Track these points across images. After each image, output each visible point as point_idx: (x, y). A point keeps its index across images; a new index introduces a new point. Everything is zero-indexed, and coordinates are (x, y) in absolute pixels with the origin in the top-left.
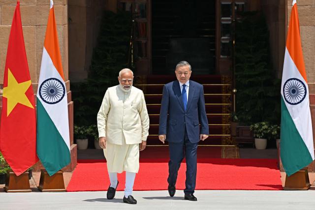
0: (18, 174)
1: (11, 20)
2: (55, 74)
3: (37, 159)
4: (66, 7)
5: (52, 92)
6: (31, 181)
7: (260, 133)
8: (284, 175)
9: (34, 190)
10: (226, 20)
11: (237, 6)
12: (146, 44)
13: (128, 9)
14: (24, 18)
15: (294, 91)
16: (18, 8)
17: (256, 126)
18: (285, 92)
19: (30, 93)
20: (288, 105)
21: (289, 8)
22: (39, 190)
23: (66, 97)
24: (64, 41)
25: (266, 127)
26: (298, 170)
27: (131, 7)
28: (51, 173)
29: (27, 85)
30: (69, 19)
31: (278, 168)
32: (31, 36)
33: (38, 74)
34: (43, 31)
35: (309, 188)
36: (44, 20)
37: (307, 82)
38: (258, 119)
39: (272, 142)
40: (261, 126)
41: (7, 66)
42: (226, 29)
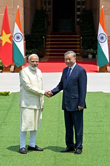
0: (6, 67)
1: (4, 12)
2: (19, 31)
3: (13, 61)
4: (23, 8)
5: (18, 38)
6: (11, 69)
7: (90, 53)
8: (98, 67)
9: (12, 72)
10: (78, 13)
11: (82, 8)
12: (51, 22)
13: (44, 9)
14: (8, 12)
15: (102, 38)
16: (6, 8)
17: (89, 50)
18: (99, 38)
19: (10, 38)
20: (100, 43)
21: (101, 9)
22: (13, 72)
23: (23, 40)
24: (22, 20)
25: (92, 50)
26: (103, 66)
27: (45, 9)
28: (18, 66)
29: (9, 35)
30: (24, 12)
31: (96, 65)
32: (11, 18)
33: (13, 31)
34: (15, 17)
35: (107, 72)
36: (15, 13)
37: (107, 35)
38: (89, 48)
39: (94, 56)
40: (90, 50)
41: (2, 29)
42: (78, 17)
